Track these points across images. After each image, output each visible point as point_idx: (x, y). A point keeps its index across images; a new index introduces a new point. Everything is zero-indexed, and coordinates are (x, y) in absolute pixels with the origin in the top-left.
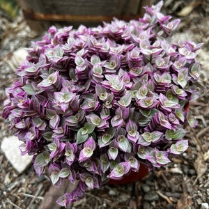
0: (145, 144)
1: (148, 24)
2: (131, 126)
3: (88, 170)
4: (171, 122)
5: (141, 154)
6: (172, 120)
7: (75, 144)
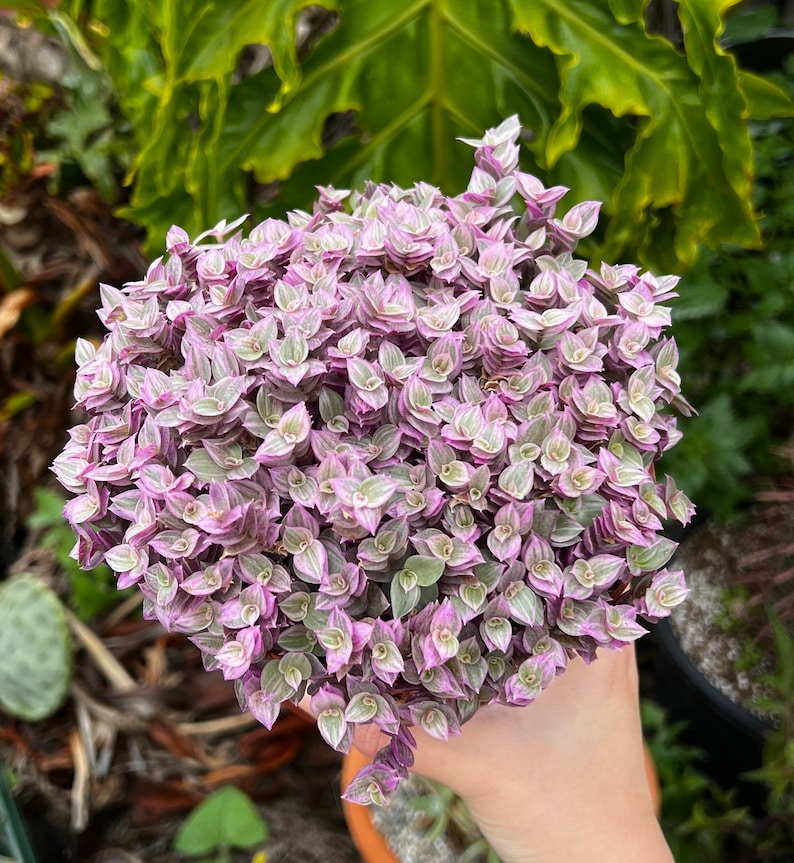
0: (581, 595)
1: (492, 211)
2: (538, 551)
3: (431, 689)
4: (639, 526)
5: (568, 622)
6: (641, 519)
7: (397, 622)
